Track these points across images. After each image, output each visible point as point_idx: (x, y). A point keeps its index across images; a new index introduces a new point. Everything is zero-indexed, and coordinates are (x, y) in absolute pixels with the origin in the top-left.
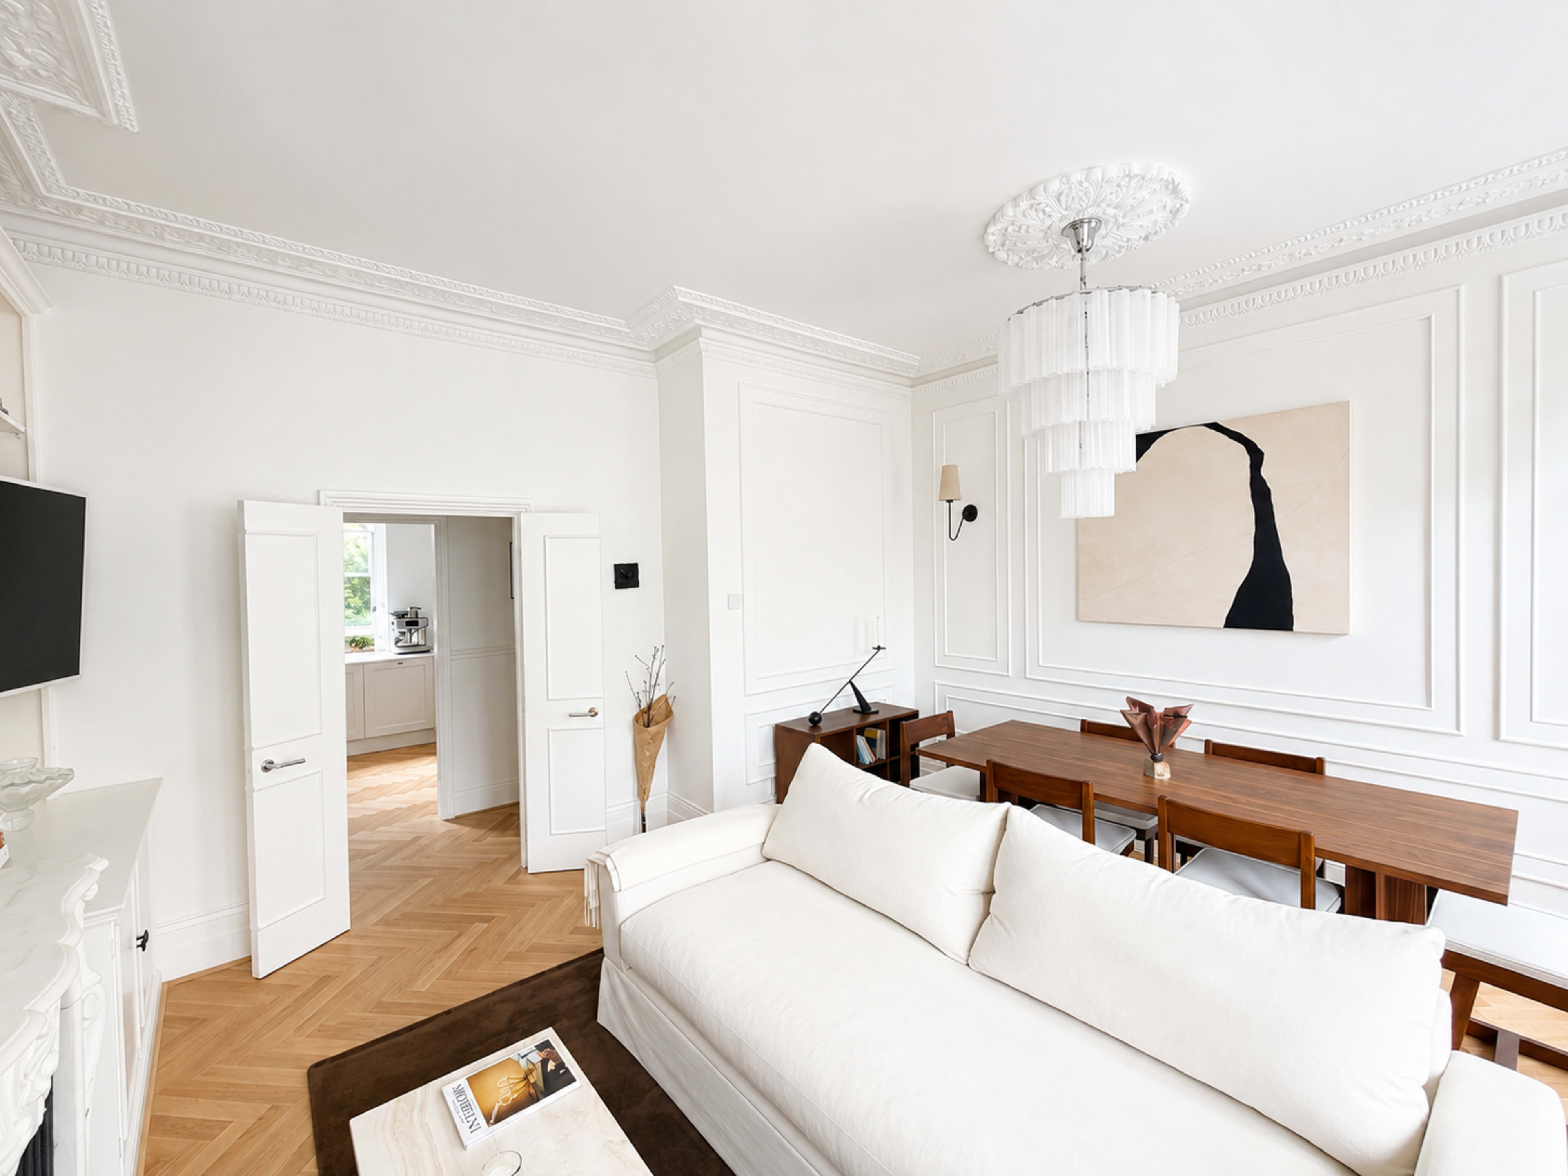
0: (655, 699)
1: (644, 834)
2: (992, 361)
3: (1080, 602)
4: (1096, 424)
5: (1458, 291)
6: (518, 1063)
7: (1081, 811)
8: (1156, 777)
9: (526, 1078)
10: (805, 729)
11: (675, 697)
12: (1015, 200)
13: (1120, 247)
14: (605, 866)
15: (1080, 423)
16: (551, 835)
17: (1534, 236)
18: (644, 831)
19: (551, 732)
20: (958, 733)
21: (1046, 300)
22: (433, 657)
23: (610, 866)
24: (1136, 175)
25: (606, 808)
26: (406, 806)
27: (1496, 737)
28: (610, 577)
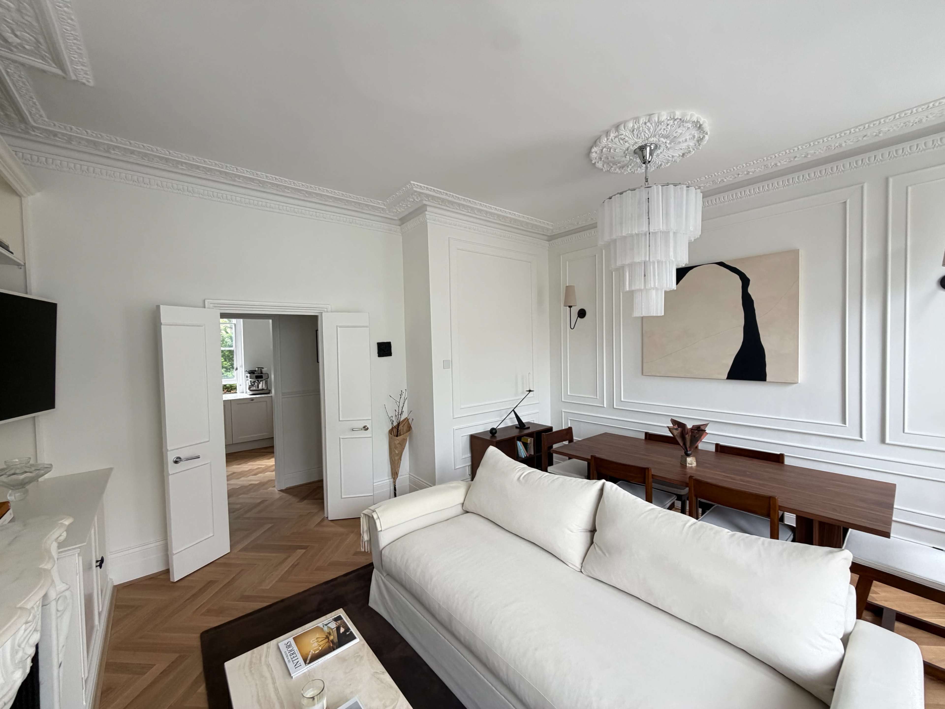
0: (402, 419)
1: (396, 498)
2: (594, 226)
3: (644, 364)
4: (654, 262)
5: (862, 187)
6: (322, 629)
7: (645, 485)
8: (688, 465)
9: (327, 637)
10: (488, 437)
11: (413, 419)
12: (607, 133)
13: (668, 160)
14: (373, 517)
15: (645, 262)
16: (342, 498)
17: (907, 154)
18: (395, 496)
19: (341, 439)
20: (575, 440)
21: (625, 191)
22: (272, 396)
23: (375, 516)
24: (677, 119)
25: (373, 483)
26: (257, 482)
27: (883, 440)
28: (375, 350)
